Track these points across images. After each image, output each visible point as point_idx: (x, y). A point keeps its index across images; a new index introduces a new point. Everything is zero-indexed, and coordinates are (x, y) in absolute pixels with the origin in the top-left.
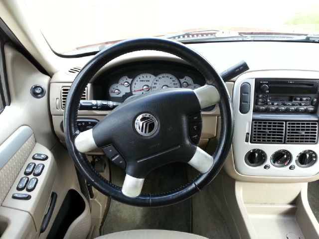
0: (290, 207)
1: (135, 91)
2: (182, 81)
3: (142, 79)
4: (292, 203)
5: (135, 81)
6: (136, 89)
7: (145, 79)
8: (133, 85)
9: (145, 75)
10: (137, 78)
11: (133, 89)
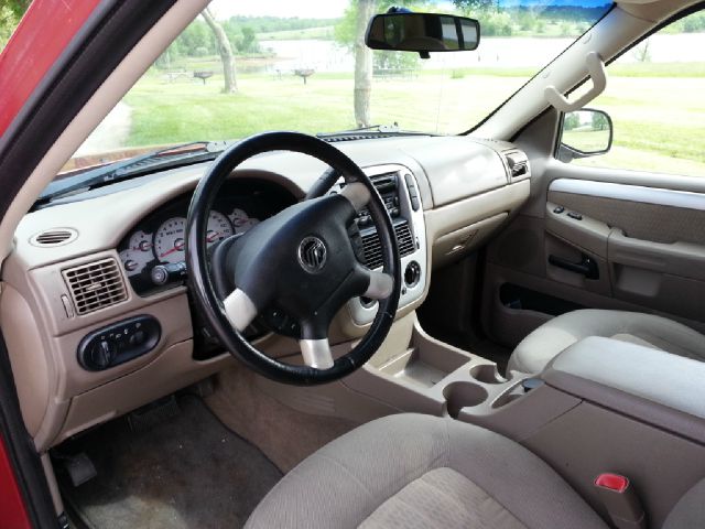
0: (411, 351)
1: (162, 255)
2: (232, 217)
3: (169, 230)
4: (410, 346)
5: (158, 237)
6: (164, 250)
7: (174, 228)
8: (157, 245)
9: (172, 222)
10: (161, 230)
11: (159, 252)
